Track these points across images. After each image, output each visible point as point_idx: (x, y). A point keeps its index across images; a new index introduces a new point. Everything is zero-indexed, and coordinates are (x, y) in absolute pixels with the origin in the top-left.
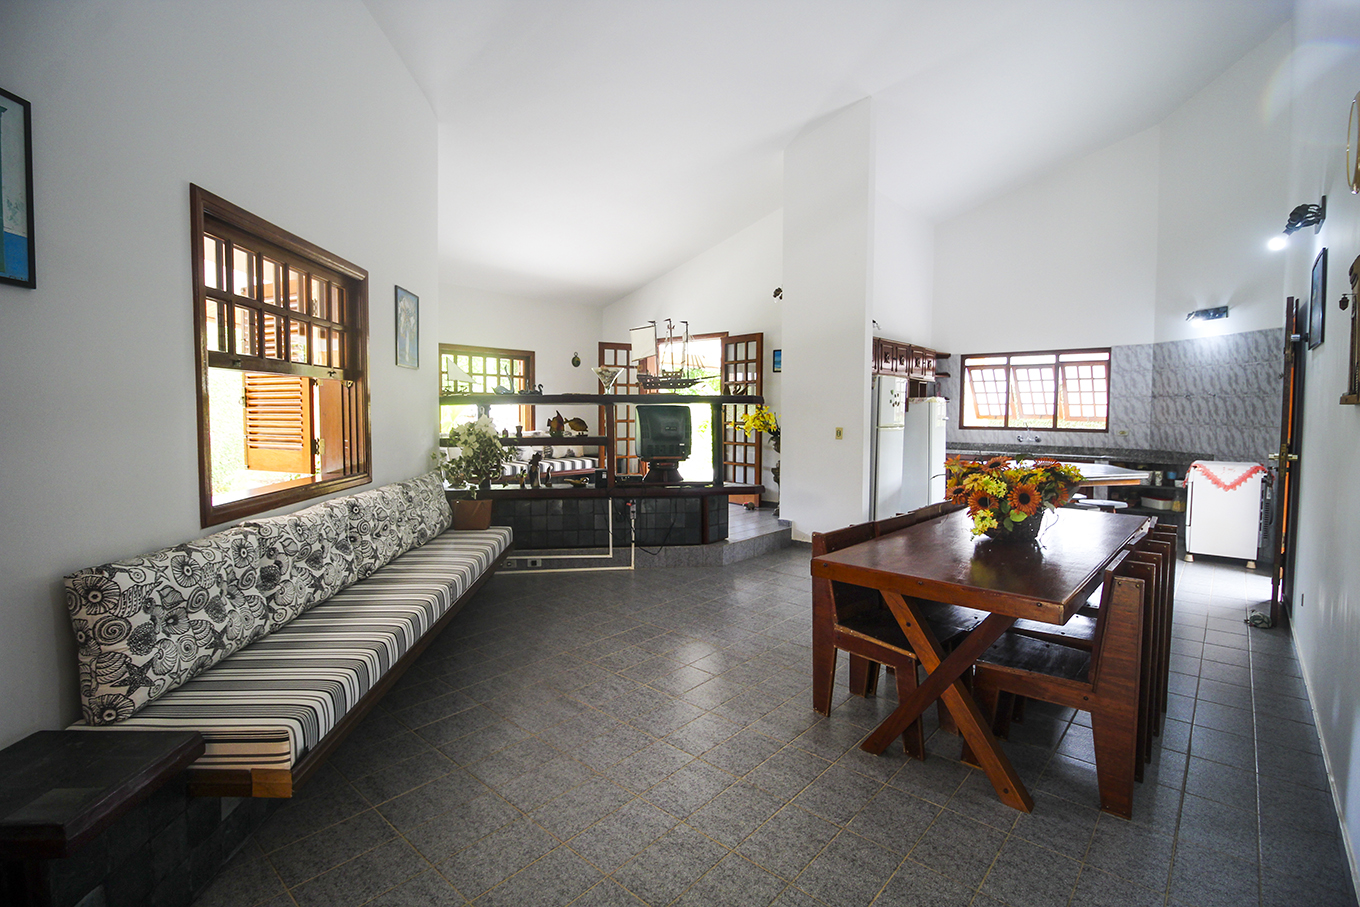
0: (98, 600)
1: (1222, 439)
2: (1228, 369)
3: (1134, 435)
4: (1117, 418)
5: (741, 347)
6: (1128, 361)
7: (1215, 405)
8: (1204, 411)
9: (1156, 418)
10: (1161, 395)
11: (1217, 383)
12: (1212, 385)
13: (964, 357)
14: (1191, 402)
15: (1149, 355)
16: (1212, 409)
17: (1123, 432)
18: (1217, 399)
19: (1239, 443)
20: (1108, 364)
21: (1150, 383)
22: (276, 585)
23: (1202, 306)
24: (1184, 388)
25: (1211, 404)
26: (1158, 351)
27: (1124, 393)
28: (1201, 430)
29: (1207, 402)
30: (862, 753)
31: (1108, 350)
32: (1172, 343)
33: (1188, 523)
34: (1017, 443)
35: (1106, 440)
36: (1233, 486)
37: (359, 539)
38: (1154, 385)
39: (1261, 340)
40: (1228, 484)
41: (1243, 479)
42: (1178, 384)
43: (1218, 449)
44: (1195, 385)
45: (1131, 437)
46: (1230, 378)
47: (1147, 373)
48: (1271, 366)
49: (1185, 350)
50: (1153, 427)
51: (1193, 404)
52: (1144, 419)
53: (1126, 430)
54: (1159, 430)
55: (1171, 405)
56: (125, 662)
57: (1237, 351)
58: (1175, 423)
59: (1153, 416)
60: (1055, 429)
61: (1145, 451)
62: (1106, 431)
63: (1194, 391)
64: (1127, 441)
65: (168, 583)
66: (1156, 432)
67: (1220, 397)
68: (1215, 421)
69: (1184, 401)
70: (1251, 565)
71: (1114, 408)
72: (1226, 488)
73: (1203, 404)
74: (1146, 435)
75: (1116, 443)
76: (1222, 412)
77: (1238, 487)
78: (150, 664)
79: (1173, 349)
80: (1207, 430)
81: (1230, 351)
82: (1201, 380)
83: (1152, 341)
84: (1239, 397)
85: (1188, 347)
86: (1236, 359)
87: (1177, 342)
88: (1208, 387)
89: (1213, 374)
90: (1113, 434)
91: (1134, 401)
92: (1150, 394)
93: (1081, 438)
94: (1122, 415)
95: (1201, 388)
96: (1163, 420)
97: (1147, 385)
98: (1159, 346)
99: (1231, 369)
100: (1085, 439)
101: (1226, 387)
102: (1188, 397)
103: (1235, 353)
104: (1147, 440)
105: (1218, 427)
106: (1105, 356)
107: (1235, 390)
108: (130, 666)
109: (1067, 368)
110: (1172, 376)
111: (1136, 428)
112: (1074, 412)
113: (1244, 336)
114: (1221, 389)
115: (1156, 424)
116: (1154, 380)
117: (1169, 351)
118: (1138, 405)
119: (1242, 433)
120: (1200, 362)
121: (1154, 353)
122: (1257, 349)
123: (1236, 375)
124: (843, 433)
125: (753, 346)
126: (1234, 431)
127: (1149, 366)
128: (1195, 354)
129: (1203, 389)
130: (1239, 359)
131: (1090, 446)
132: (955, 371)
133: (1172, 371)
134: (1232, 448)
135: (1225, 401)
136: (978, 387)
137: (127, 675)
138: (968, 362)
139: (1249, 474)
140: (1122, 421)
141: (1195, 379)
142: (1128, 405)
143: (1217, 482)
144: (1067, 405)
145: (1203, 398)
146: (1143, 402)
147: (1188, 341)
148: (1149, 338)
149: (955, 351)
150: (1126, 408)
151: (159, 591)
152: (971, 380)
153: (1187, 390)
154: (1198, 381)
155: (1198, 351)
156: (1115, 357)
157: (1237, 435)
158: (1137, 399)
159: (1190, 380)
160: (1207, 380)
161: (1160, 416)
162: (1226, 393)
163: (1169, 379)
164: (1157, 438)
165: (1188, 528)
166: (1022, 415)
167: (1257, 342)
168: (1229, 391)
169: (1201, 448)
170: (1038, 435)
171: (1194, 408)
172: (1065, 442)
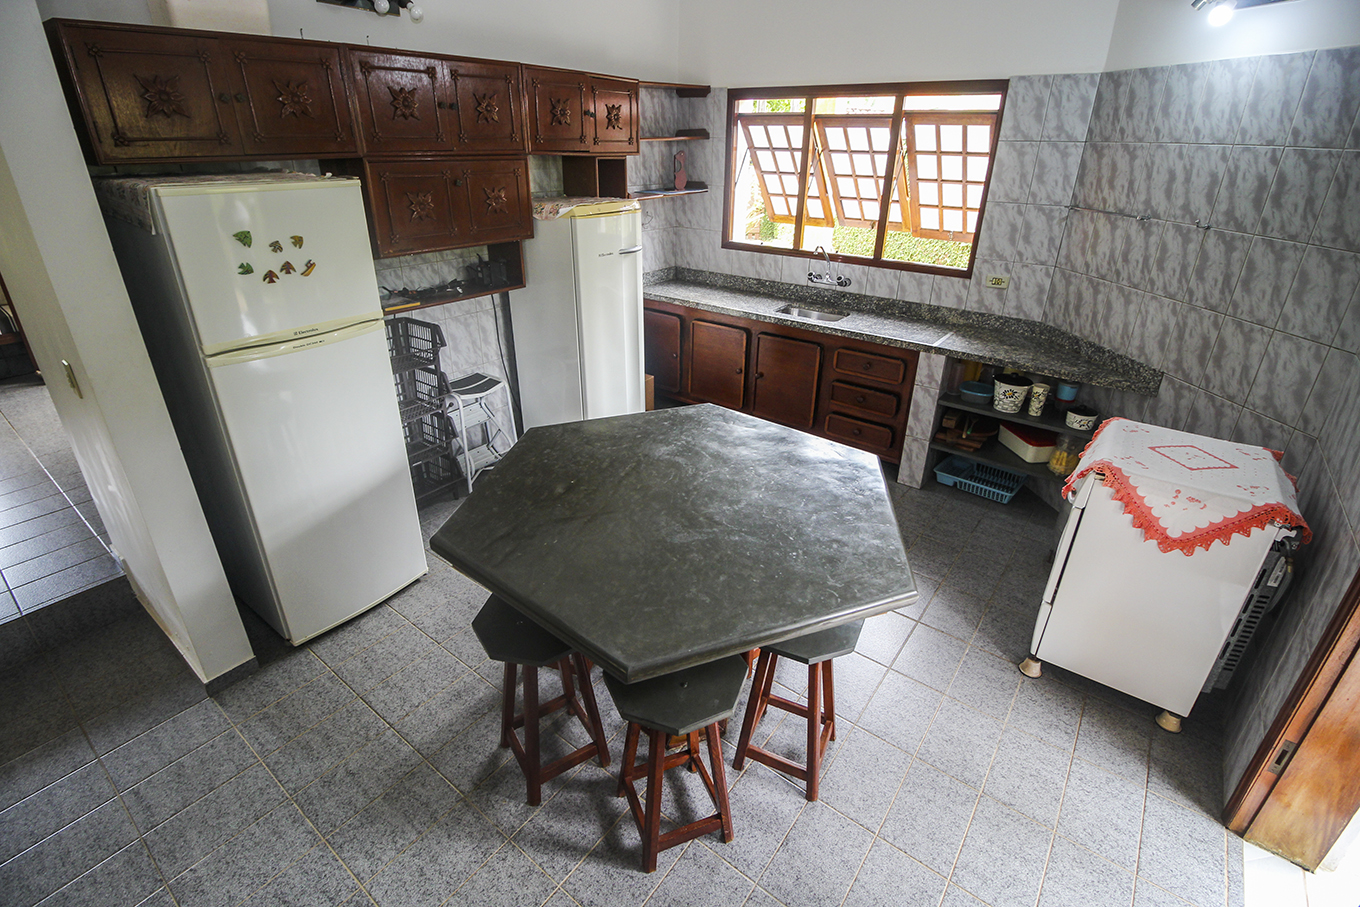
1: (1193, 342)
2: (1264, 161)
3: (1017, 288)
4: (992, 249)
6: (1038, 117)
7: (1204, 256)
8: (1172, 264)
9: (1068, 257)
10: (1090, 208)
11: (1224, 193)
12: (1211, 198)
13: (735, 95)
14: (1148, 234)
15: (1084, 100)
16: (1193, 261)
17: (998, 281)
18: (1212, 240)
19: (1232, 362)
20: (996, 119)
21: (1074, 171)
24: (1142, 197)
25: (1193, 246)
26: (1108, 94)
27: (1016, 193)
28: (1154, 305)
29: (1186, 240)
31: (1000, 86)
32: (1144, 72)
34: (810, 283)
35: (964, 293)
36: (1188, 543)
38: (1081, 179)
40: (1174, 533)
42: (1131, 183)
43: (1178, 363)
44: (1168, 193)
45: (1011, 294)
46: (1262, 183)
47: (1072, 150)
49: (1168, 92)
50: (1058, 276)
51: (1153, 239)
52: (1044, 255)
53: (1005, 276)
54: (1068, 283)
55: (1105, 233)
57: (1309, 108)
58: (1103, 277)
59: (1063, 252)
60: (877, 262)
61: (1031, 324)
62: (966, 275)
63: (1161, 210)
64: (1001, 295)
66: (1060, 287)
67: (1221, 236)
68: (1191, 293)
69: (1134, 228)
70: (1172, 723)
71: (990, 228)
73: (1174, 245)
74: (1041, 290)
75: (981, 302)
76: (1214, 273)
77: (1199, 548)
79: (1142, 92)
80: (1167, 311)
81: (1286, 105)
82: (1188, 180)
83: (1098, 66)
84: (1271, 244)
85: (1179, 88)
86: (1296, 133)
87: (1155, 70)
88: (1199, 202)
89: (1221, 170)
90: (979, 283)
91: (1033, 215)
92: (1067, 201)
93: (920, 284)
94: (1003, 245)
95: (1180, 202)
96: (1079, 262)
97: (1066, 178)
98: (1113, 79)
99: (1274, 161)
100: (926, 288)
101: (1245, 207)
102: (1145, 223)
104: (1039, 302)
105: (1193, 308)
106: (991, 102)
107: (1265, 223)
109: (919, 129)
110: (1123, 164)
111: (1025, 274)
114: (1230, 213)
115: (1065, 270)
116: (1083, 165)
117: (1132, 95)
118: (1038, 222)
120: (1197, 131)
121: (1099, 97)
123: (1282, 180)
126: (1229, 330)
127: (1080, 131)
128: (1190, 108)
129: (1186, 208)
130: (1307, 132)
131: (933, 303)
132: (717, 125)
133: (1126, 147)
134: (1210, 367)
135: (1230, 248)
138: (745, 106)
140: (1001, 257)
141: (1173, 176)
142: (1019, 221)
143: (1147, 523)
145: (1178, 228)
146: (1050, 218)
147: (1182, 68)
148: (1097, 63)
149: (720, 80)
150: (1014, 228)
152: (752, 147)
153: (1147, 202)
154: (1178, 186)
155: (1199, 99)
156: (1014, 106)
157: (1234, 342)
158: (1040, 209)
159: (1160, 179)
160: (1200, 182)
161: (1076, 250)
162: (1240, 227)
163: (1114, 167)
164: (1059, 301)
168: (1248, 222)
169: (1141, 349)
170: (846, 270)
171: (1153, 250)
172: (891, 288)
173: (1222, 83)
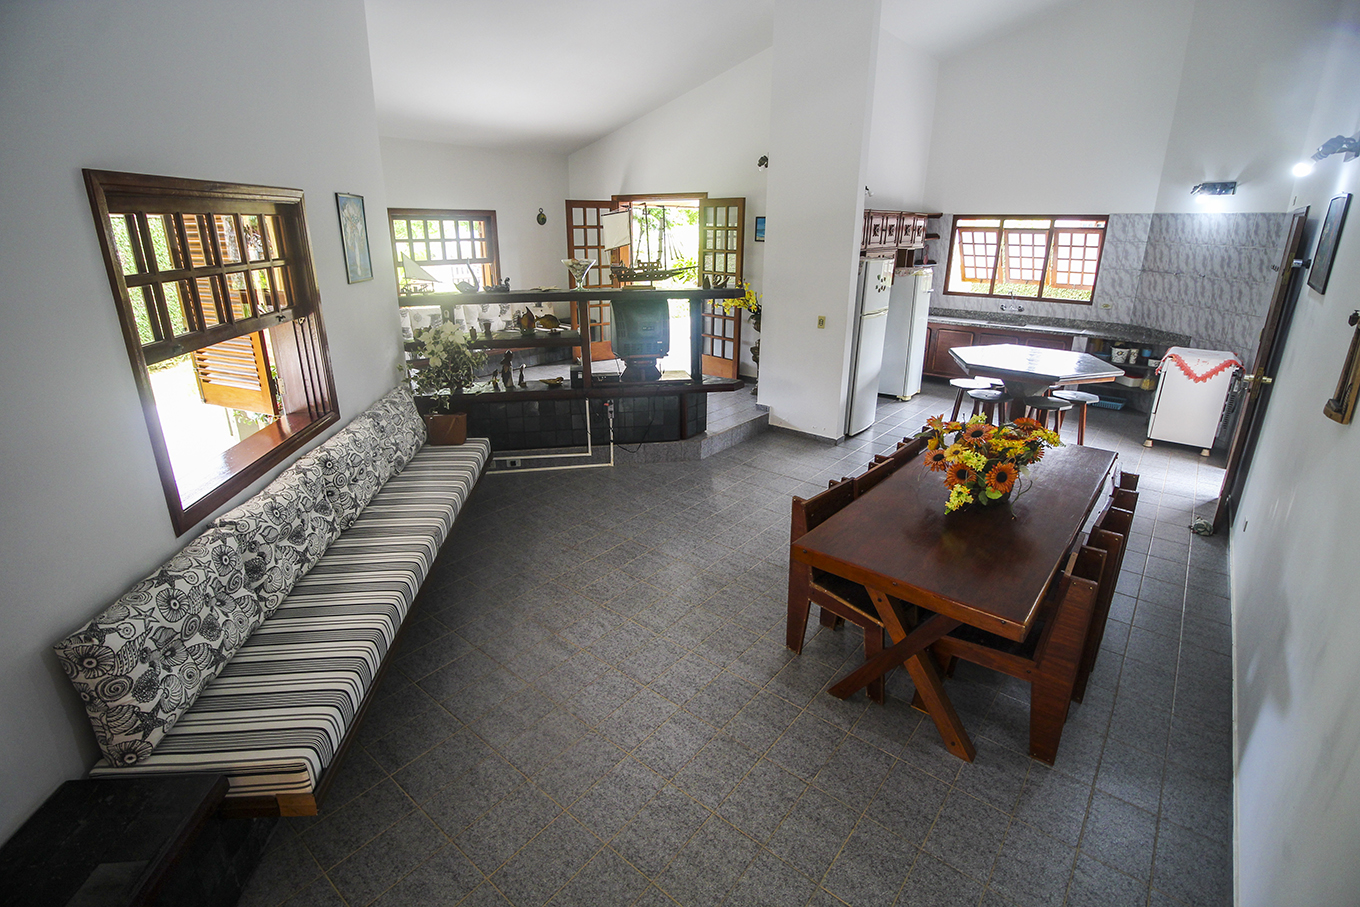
0: (94, 665)
1: (1202, 322)
2: (1223, 251)
3: (1117, 308)
4: (1103, 291)
5: (721, 211)
6: (1124, 231)
7: (1203, 287)
8: (1191, 292)
9: (1142, 293)
10: (1151, 270)
11: (1209, 263)
12: (1204, 266)
13: (956, 217)
14: (1179, 280)
15: (1146, 225)
16: (1199, 290)
17: (1107, 306)
18: (1206, 281)
19: (1218, 327)
20: (1103, 233)
21: (1143, 255)
22: (263, 575)
23: (1210, 178)
24: (1176, 265)
25: (1199, 284)
26: (1156, 223)
27: (1114, 264)
28: (1184, 310)
29: (1196, 282)
30: (829, 697)
31: (1105, 218)
32: (1173, 215)
33: (1153, 411)
34: (1000, 311)
35: (1089, 313)
36: (1204, 378)
37: (337, 493)
38: (1146, 258)
39: (1263, 224)
40: (1199, 375)
41: (1215, 372)
42: (1170, 260)
43: (1197, 332)
44: (1187, 263)
45: (1113, 312)
46: (1223, 259)
47: (1141, 245)
48: (1266, 253)
49: (1184, 224)
50: (1137, 303)
51: (1182, 282)
52: (1129, 292)
53: (1110, 303)
54: (1143, 304)
55: (1159, 280)
56: (134, 712)
57: (1236, 232)
58: (1160, 300)
59: (1139, 291)
60: (1039, 298)
61: (1125, 326)
62: (1090, 303)
63: (1184, 270)
64: (1109, 313)
65: (159, 625)
66: (1139, 307)
67: (1209, 279)
68: (1200, 302)
69: (1173, 278)
70: (1206, 453)
71: (1101, 280)
72: (1197, 379)
73: (1191, 284)
74: (1129, 309)
75: (1097, 316)
76: (1208, 294)
77: (1208, 379)
78: (159, 705)
79: (1172, 221)
80: (1190, 311)
81: (1229, 231)
82: (1194, 258)
83: (1152, 211)
84: (1228, 281)
85: (1188, 222)
86: (1233, 241)
87: (1177, 215)
88: (1199, 267)
89: (1207, 254)
90: (1096, 307)
91: (1123, 274)
92: (1140, 267)
93: (1064, 308)
94: (1108, 288)
95: (1192, 267)
96: (1148, 295)
97: (1139, 258)
98: (1158, 217)
99: (1226, 251)
100: (1069, 311)
101: (1217, 268)
102: (1178, 275)
103: (1233, 235)
104: (1128, 314)
105: (1201, 309)
106: (1101, 224)
107: (1225, 273)
108: (139, 714)
109: (1061, 235)
110: (1166, 252)
111: (1120, 302)
112: (1061, 279)
113: (1246, 216)
114: (1212, 271)
115: (1141, 299)
116: (1146, 252)
117: (1168, 223)
118: (1126, 277)
119: (1223, 317)
120: (1197, 239)
121: (1152, 223)
122: (1256, 233)
123: (1230, 258)
124: (826, 322)
125: (734, 211)
126: (1216, 314)
127: (1145, 238)
128: (1193, 230)
129: (1195, 268)
130: (1237, 241)
131: (1072, 318)
132: (946, 232)
133: (1166, 245)
134: (1210, 331)
135: (1213, 283)
136: (968, 249)
137: (139, 722)
138: (960, 223)
139: (1221, 368)
140: (1107, 294)
141: (1188, 257)
142: (1116, 277)
143: (1189, 373)
144: (1055, 271)
145: (1192, 277)
146: (1131, 275)
147: (1189, 215)
148: (1150, 209)
149: (948, 210)
150: (1114, 280)
151: (151, 638)
152: (961, 242)
153: (1178, 267)
154: (1191, 260)
155: (1197, 227)
156: (1112, 226)
157: (1218, 318)
158: (1127, 271)
159: (1182, 258)
160: (1199, 259)
161: (1146, 290)
162: (1216, 275)
163: (1162, 253)
164: (1138, 314)
165: (1153, 415)
166: (1009, 279)
167: (1257, 225)
168: (1219, 274)
169: (1180, 328)
170: (1022, 304)
171: (1182, 286)
172: (1048, 312)
173: (1205, 222)
